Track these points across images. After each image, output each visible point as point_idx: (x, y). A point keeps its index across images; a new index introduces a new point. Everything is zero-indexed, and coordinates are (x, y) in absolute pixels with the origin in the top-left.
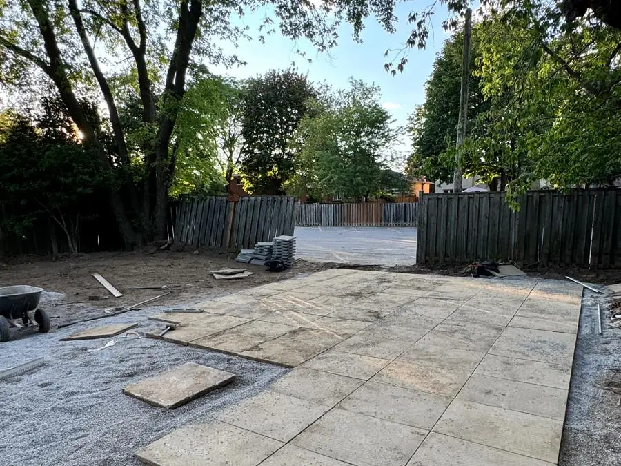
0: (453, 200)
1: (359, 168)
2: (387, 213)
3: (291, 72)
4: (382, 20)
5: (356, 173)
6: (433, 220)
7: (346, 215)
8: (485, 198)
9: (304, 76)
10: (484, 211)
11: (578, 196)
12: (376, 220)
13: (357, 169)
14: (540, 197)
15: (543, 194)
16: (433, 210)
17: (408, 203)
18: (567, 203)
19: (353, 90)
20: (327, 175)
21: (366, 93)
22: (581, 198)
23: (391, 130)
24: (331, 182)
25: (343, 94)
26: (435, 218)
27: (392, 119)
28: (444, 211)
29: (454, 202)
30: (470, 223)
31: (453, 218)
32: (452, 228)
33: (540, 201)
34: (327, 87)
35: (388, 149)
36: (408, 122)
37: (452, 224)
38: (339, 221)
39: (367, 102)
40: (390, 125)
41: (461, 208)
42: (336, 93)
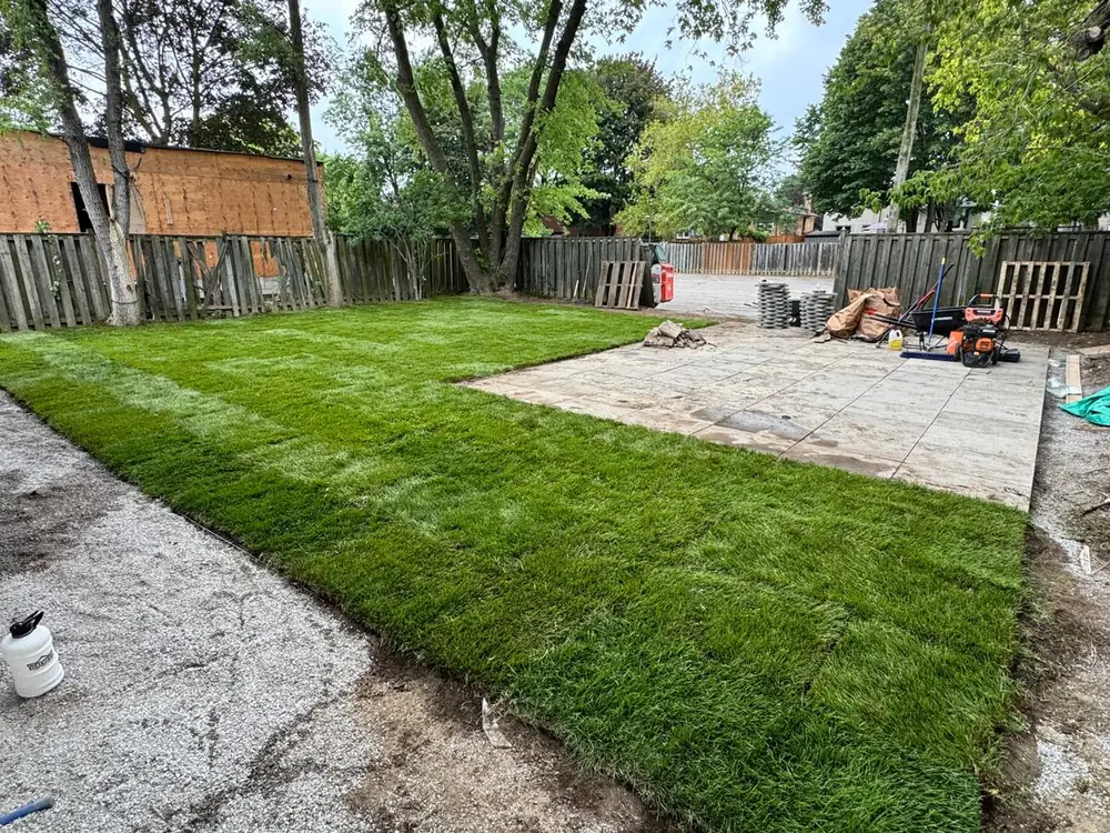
0: (885, 242)
1: (726, 195)
2: (760, 257)
3: (633, 58)
4: (807, 9)
5: (722, 201)
6: (857, 267)
7: (703, 258)
8: (927, 241)
9: (651, 63)
10: (925, 256)
11: (1053, 240)
12: (745, 267)
13: (724, 196)
14: (1002, 241)
15: (1006, 237)
16: (858, 254)
17: (790, 245)
18: (1036, 249)
19: (721, 85)
20: (682, 204)
21: (740, 88)
22: (1055, 244)
23: (774, 143)
24: (689, 212)
25: (707, 91)
26: (859, 265)
27: (776, 126)
28: (871, 257)
29: (886, 245)
30: (905, 272)
31: (882, 265)
32: (880, 276)
33: (1001, 246)
34: (684, 80)
35: (768, 169)
36: (796, 129)
37: (881, 272)
38: (695, 266)
39: (740, 102)
40: (772, 135)
41: (894, 252)
42: (697, 88)
